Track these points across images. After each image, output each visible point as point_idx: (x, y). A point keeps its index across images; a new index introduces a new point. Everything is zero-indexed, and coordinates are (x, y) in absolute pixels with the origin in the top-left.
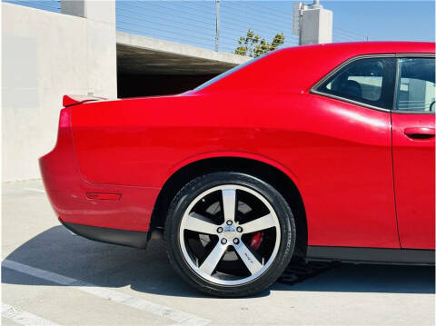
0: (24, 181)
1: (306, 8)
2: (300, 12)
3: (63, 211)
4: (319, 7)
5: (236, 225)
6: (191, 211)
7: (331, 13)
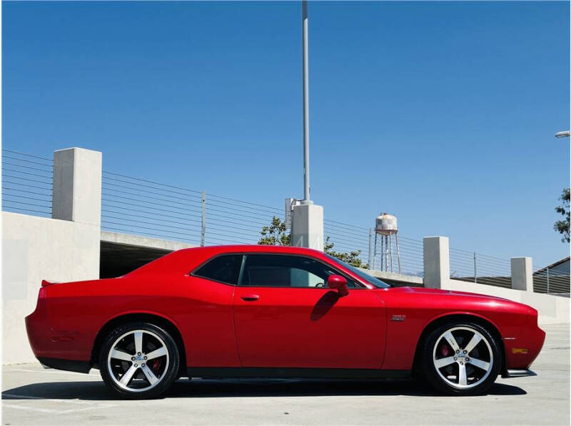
0: (9, 365)
1: (298, 204)
2: (291, 207)
3: (39, 352)
4: (309, 202)
5: (143, 355)
6: (116, 347)
7: (321, 208)
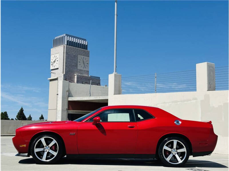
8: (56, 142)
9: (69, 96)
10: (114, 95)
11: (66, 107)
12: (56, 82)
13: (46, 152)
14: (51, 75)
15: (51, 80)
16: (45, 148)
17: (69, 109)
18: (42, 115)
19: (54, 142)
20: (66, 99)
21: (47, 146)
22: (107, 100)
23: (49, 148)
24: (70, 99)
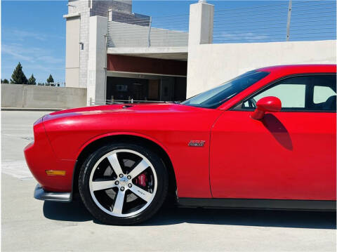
8: (150, 164)
9: (108, 46)
10: (201, 43)
11: (104, 65)
12: (77, 21)
13: (122, 190)
14: (69, 9)
15: (69, 19)
16: (118, 179)
17: (108, 68)
18: (51, 76)
19: (145, 164)
20: (104, 51)
21: (125, 176)
22: (186, 54)
23: (130, 181)
24: (111, 51)
